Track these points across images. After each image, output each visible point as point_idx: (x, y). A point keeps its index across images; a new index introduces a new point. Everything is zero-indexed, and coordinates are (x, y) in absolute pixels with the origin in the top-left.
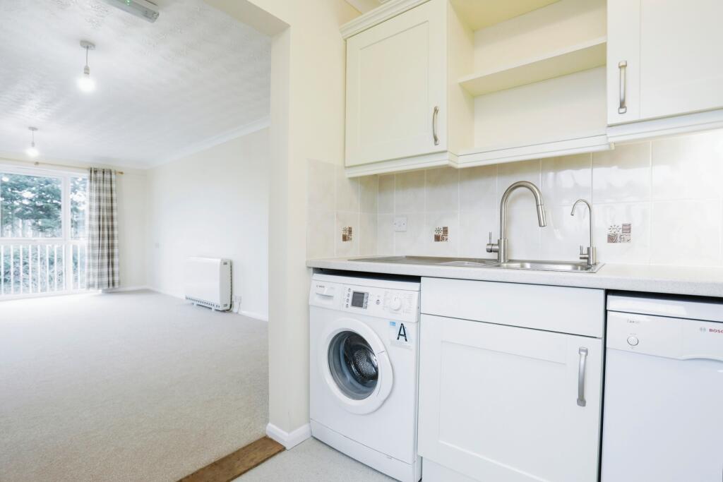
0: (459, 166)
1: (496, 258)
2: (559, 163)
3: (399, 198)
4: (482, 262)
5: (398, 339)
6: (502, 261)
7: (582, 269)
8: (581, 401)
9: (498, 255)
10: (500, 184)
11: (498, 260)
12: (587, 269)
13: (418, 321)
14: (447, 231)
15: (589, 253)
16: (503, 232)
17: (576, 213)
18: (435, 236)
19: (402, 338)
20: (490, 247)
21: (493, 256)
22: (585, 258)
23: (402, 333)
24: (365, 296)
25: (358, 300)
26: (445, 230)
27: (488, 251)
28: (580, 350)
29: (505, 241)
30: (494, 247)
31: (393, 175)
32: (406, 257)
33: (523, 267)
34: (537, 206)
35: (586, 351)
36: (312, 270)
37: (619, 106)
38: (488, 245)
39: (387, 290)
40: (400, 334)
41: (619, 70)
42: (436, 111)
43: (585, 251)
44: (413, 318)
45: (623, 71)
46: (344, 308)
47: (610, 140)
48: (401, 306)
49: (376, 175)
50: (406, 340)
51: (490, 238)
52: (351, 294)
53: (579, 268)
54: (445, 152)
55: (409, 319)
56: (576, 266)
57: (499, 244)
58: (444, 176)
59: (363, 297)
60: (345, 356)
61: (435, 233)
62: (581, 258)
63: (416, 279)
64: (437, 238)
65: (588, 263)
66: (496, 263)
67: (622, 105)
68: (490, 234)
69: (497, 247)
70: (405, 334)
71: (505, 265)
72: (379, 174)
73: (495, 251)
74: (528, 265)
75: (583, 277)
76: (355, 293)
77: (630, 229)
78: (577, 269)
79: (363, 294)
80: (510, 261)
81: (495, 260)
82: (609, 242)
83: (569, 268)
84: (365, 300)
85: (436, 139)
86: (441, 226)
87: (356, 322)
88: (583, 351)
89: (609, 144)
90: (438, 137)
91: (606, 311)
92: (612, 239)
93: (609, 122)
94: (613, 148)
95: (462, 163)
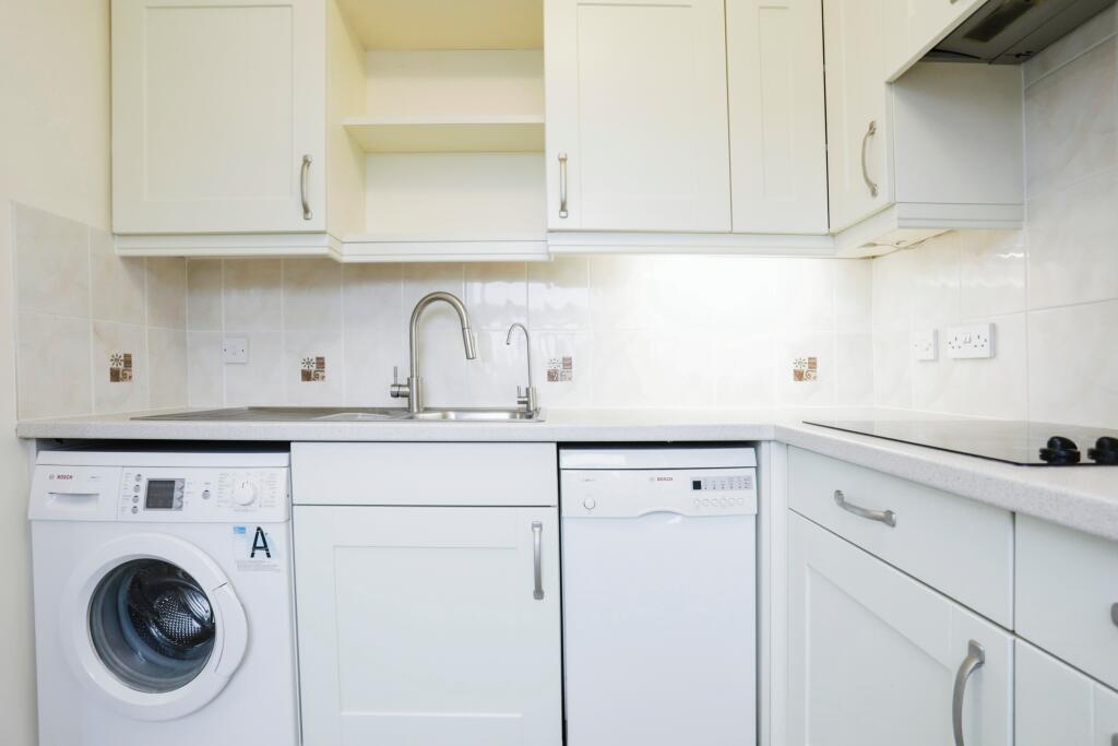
0: (345, 259)
1: (406, 405)
2: (487, 271)
3: (232, 303)
4: (385, 411)
5: (253, 555)
6: (415, 410)
7: (521, 417)
8: (539, 593)
9: (407, 402)
10: (409, 294)
11: (409, 409)
12: (530, 417)
13: (290, 518)
14: (323, 363)
15: (528, 396)
16: (414, 366)
17: (512, 341)
18: (303, 371)
19: (260, 554)
20: (396, 389)
21: (402, 403)
22: (524, 402)
23: (260, 543)
24: (177, 486)
25: (161, 495)
26: (321, 362)
27: (393, 396)
28: (534, 526)
29: (417, 381)
30: (402, 390)
31: (220, 260)
32: (251, 409)
33: (445, 418)
34: (463, 329)
35: (540, 526)
36: (33, 445)
37: (559, 208)
38: (393, 386)
39: (223, 471)
40: (255, 547)
41: (558, 162)
42: (306, 162)
43: (524, 394)
44: (280, 513)
45: (563, 165)
46: (129, 516)
47: (551, 249)
48: (255, 496)
49: (182, 258)
50: (268, 555)
51: (396, 376)
52: (144, 485)
53: (518, 416)
54: (323, 233)
55: (271, 518)
56: (513, 413)
57: (409, 385)
58: (317, 272)
59: (173, 489)
60: (130, 610)
61: (302, 367)
62: (520, 403)
63: (283, 446)
64: (307, 376)
65: (528, 409)
66: (407, 413)
67: (563, 207)
68: (396, 369)
69: (407, 390)
70: (266, 545)
71: (421, 416)
72: (189, 257)
73: (404, 396)
74: (452, 415)
75: (524, 428)
76: (151, 483)
77: (570, 364)
78: (515, 417)
79: (172, 482)
80: (427, 410)
81: (404, 409)
82: (549, 380)
83: (506, 416)
84: (177, 494)
85: (306, 210)
86: (313, 356)
87: (158, 539)
88: (537, 526)
89: (549, 254)
90: (310, 206)
91: (559, 470)
92: (552, 376)
93: (551, 227)
94: (553, 259)
95: (349, 254)
